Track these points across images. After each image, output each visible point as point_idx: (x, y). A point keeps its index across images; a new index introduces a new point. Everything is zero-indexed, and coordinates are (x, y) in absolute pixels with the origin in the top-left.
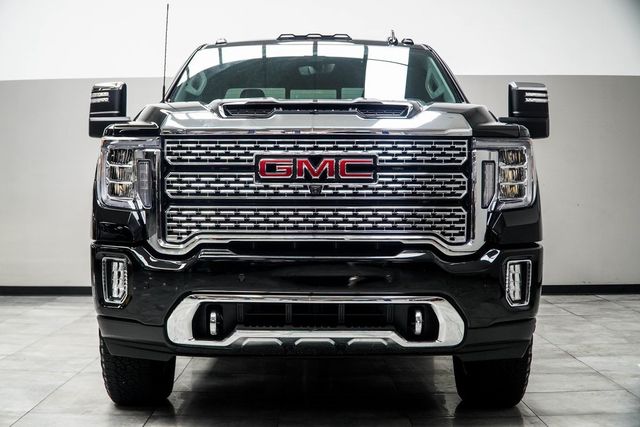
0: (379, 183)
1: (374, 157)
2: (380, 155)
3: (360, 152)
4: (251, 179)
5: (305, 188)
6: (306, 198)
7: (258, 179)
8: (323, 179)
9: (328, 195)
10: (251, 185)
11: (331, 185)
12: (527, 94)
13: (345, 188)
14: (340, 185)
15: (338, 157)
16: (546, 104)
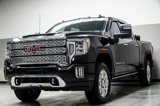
0: (46, 51)
1: (45, 45)
2: (46, 44)
3: (42, 44)
4: (23, 51)
5: (32, 53)
6: (33, 55)
7: (24, 51)
8: (35, 51)
9: (37, 54)
10: (23, 53)
11: (37, 52)
12: (124, 27)
13: (40, 52)
14: (39, 51)
15: (38, 45)
16: (131, 29)
